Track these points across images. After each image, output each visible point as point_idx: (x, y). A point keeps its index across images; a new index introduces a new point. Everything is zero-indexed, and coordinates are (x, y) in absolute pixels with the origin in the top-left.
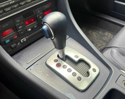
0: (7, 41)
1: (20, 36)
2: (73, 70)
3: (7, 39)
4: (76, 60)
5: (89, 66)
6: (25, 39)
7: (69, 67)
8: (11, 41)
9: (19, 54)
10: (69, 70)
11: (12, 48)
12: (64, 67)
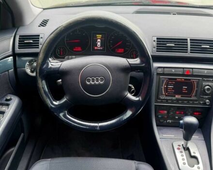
0: (160, 116)
1: (168, 118)
2: (186, 161)
3: (160, 115)
4: (192, 154)
5: (198, 163)
6: (170, 121)
7: (185, 157)
8: (162, 118)
9: (162, 128)
10: (183, 159)
11: (160, 122)
12: (182, 156)
